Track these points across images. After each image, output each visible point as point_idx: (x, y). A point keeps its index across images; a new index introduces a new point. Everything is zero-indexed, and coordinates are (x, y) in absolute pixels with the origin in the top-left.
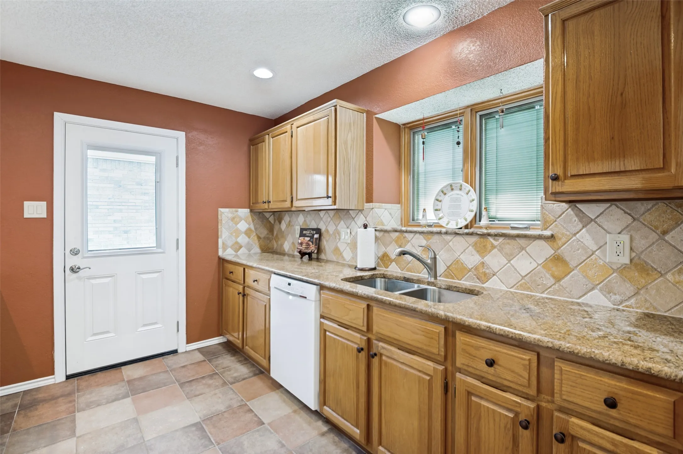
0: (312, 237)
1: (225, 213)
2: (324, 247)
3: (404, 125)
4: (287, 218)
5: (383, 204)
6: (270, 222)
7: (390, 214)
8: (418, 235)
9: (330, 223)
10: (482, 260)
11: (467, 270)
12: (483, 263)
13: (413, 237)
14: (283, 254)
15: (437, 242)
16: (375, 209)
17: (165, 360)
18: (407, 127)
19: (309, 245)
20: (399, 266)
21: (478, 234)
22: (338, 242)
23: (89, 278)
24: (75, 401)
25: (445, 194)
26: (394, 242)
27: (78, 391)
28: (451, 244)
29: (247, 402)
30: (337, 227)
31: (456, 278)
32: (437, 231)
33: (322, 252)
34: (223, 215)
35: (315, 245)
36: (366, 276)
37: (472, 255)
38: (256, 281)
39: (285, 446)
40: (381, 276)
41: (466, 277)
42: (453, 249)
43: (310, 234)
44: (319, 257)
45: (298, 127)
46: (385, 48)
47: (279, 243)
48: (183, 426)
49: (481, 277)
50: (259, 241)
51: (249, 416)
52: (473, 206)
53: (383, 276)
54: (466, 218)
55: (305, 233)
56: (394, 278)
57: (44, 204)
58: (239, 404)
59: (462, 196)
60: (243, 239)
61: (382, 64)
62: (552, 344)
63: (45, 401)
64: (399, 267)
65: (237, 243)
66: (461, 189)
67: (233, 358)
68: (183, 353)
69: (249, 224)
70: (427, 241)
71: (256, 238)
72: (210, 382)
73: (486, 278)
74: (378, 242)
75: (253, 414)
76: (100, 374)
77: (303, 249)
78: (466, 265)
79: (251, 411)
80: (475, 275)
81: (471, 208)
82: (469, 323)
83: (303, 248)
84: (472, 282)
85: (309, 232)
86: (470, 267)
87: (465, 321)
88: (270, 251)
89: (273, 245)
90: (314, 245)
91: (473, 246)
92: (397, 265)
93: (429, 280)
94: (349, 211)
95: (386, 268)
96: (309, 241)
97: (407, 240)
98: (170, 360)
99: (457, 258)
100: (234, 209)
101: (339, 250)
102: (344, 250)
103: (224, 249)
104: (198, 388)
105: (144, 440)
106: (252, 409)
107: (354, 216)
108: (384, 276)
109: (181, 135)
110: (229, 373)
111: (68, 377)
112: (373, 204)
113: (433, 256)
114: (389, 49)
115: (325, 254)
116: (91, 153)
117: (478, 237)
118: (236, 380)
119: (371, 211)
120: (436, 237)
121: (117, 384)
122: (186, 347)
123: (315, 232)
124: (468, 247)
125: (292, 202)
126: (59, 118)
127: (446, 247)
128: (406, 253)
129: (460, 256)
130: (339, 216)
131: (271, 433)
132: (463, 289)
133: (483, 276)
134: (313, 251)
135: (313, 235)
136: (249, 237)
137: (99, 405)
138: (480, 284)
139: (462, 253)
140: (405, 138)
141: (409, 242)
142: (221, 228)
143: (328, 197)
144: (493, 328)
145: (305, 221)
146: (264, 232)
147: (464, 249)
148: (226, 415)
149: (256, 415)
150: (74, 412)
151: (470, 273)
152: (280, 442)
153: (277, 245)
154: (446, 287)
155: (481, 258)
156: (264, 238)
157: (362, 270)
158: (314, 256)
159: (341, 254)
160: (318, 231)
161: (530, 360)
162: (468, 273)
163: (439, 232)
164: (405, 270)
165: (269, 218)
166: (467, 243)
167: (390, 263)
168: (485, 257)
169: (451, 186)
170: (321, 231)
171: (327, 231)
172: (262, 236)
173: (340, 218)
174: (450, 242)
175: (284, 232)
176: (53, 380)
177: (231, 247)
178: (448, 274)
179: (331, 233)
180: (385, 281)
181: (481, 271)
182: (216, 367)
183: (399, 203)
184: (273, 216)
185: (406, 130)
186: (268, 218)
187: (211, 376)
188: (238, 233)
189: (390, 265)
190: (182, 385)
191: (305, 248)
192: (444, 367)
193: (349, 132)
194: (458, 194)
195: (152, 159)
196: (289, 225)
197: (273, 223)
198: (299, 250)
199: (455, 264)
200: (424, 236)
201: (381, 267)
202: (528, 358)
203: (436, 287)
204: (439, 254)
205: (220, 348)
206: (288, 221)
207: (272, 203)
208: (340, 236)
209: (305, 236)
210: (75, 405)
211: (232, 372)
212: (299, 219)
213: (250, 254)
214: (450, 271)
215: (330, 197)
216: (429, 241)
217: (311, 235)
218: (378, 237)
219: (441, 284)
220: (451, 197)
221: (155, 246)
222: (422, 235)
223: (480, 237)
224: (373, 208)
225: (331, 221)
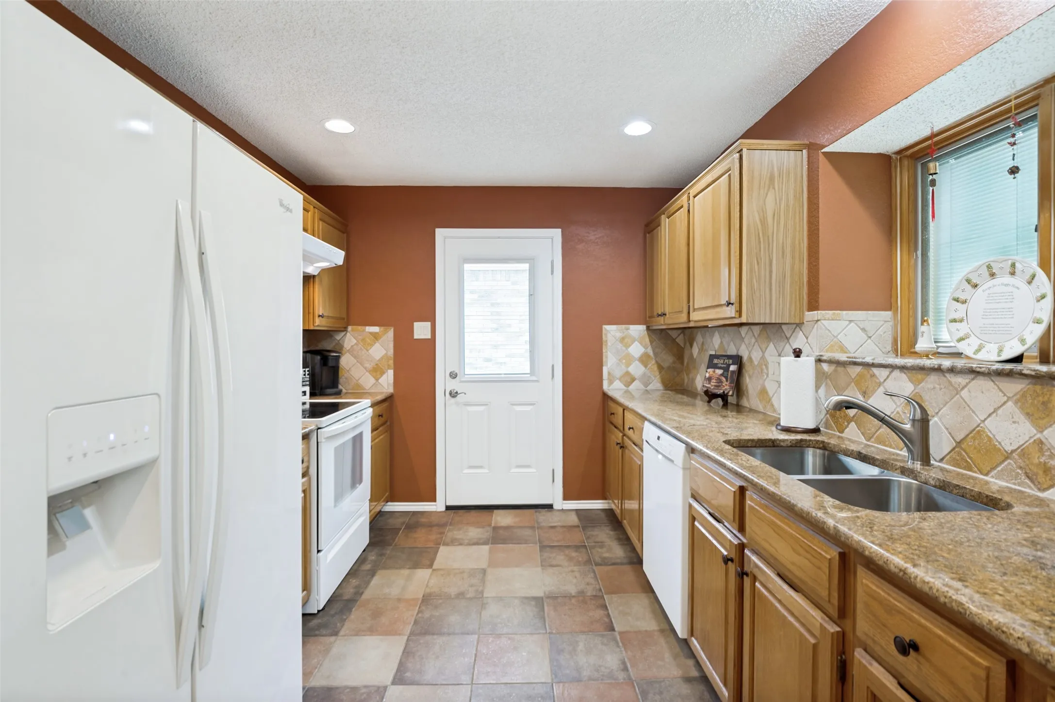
0: (726, 369)
1: (612, 332)
2: (747, 386)
3: (899, 152)
4: (699, 338)
5: (844, 312)
6: (678, 344)
7: (863, 330)
8: (897, 373)
9: (755, 347)
10: (1039, 436)
11: (1002, 454)
12: (1041, 442)
13: (888, 377)
14: (692, 394)
15: (934, 388)
16: (822, 321)
17: (537, 514)
18: (907, 157)
19: (721, 382)
20: (863, 430)
21: (1026, 376)
22: (765, 380)
23: (467, 404)
24: (444, 533)
25: (975, 286)
26: (853, 384)
27: (451, 524)
28: (964, 393)
29: (606, 594)
30: (763, 353)
31: (976, 469)
32: (932, 366)
33: (744, 394)
34: (609, 335)
35: (730, 383)
36: (784, 441)
37: (1014, 422)
38: (632, 428)
39: (628, 670)
40: (817, 445)
41: (999, 469)
42: (969, 406)
43: (723, 364)
44: (740, 404)
45: (695, 197)
46: (822, 25)
47: (691, 376)
48: (523, 595)
49: (1036, 474)
50: (660, 373)
51: (600, 613)
52: (1041, 309)
53: (821, 445)
54: (1025, 337)
55: (716, 362)
56: (841, 451)
57: (428, 324)
58: (594, 594)
59: (1018, 288)
60: (637, 369)
61: (831, 53)
62: (1029, 646)
63: (423, 525)
64: (862, 433)
65: (627, 373)
66: (1013, 273)
67: (612, 533)
68: (559, 510)
69: (646, 347)
70: (916, 385)
71: (655, 368)
72: (574, 554)
73: (1048, 478)
74: (826, 384)
75: (606, 613)
76: (473, 513)
77: (712, 388)
78: (1000, 443)
79: (605, 607)
80: (1021, 468)
81: (1038, 315)
82: (870, 553)
83: (712, 386)
84: (1015, 484)
85: (722, 361)
86: (1009, 448)
87: (864, 548)
88: (678, 388)
89: (683, 380)
90: (728, 383)
91: (1016, 403)
92: (859, 429)
93: (909, 464)
94: (781, 327)
95: (840, 432)
96: (722, 375)
97: (877, 381)
98: (543, 516)
99: (978, 426)
100: (624, 326)
101: (767, 393)
102: (774, 394)
103: (611, 382)
104: (560, 558)
105: (483, 596)
106: (607, 605)
107: (788, 336)
108: (824, 446)
109: (557, 233)
110: (600, 550)
111: (448, 508)
112: (819, 312)
113: (918, 415)
114: (831, 24)
115: (748, 400)
116: (467, 267)
117: (1027, 381)
118: (604, 562)
119: (816, 326)
120: (933, 378)
121: (483, 527)
122: (563, 503)
123: (731, 361)
124: (1005, 403)
125: (689, 313)
126: (441, 234)
127: (955, 399)
128: (851, 405)
129: (986, 422)
130: (767, 334)
131: (618, 646)
132: (973, 494)
133: (1041, 472)
134: (726, 392)
135: (729, 366)
136: (646, 366)
137: (461, 544)
138: (1032, 489)
139: (990, 415)
140: (901, 179)
141: (880, 384)
142: (607, 352)
143: (729, 304)
144: (911, 574)
145: (721, 342)
146: (668, 360)
147: (996, 406)
148: (573, 601)
149: (608, 615)
150: (440, 544)
151: (1009, 461)
152: (624, 663)
153: (689, 379)
154: (937, 484)
155: (1035, 431)
156: (669, 368)
157: (787, 430)
158: (732, 400)
159: (770, 400)
160: (738, 360)
161: (988, 670)
162: (1003, 461)
163: (936, 366)
164: (873, 440)
165: (676, 338)
166: (1000, 394)
167: (846, 424)
168: (1046, 428)
169: (989, 267)
170: (743, 360)
171: (750, 358)
172: (665, 365)
173: (769, 339)
174: (963, 388)
175: (695, 360)
176: (435, 507)
177: (620, 379)
178: (958, 458)
179: (756, 363)
180: (824, 455)
181: (1036, 461)
182: (588, 538)
183: (890, 310)
184: (682, 335)
185: (906, 162)
186: (674, 337)
187: (577, 548)
188: (629, 360)
189: (847, 426)
190: (543, 548)
191: (715, 386)
192: (838, 629)
193: (768, 190)
194: (1007, 285)
195: (526, 266)
196: (702, 349)
197: (683, 346)
198: (705, 389)
199: (974, 438)
200: (909, 375)
201: (831, 430)
202: (985, 663)
203: (917, 480)
204: (940, 413)
205: (603, 515)
206: (701, 343)
207: (667, 316)
208: (767, 368)
209: (715, 367)
210: (442, 537)
211: (604, 550)
212: (714, 339)
213: (647, 390)
214: (962, 452)
215: (732, 304)
216: (920, 386)
217: (725, 366)
218: (827, 373)
219: (928, 477)
220: (988, 292)
221: (529, 372)
222: (905, 373)
223: (1034, 381)
224: (818, 321)
225: (756, 343)
